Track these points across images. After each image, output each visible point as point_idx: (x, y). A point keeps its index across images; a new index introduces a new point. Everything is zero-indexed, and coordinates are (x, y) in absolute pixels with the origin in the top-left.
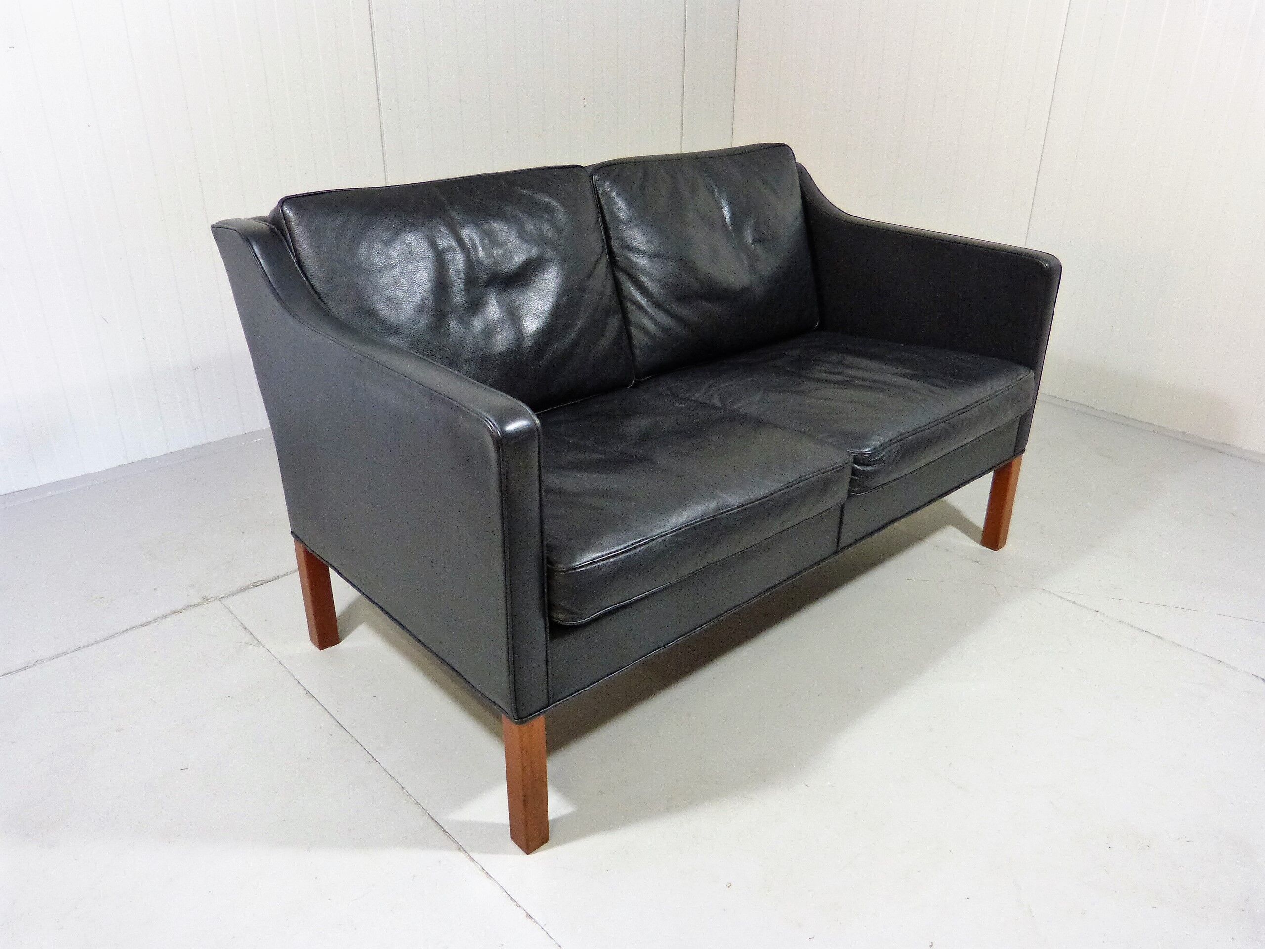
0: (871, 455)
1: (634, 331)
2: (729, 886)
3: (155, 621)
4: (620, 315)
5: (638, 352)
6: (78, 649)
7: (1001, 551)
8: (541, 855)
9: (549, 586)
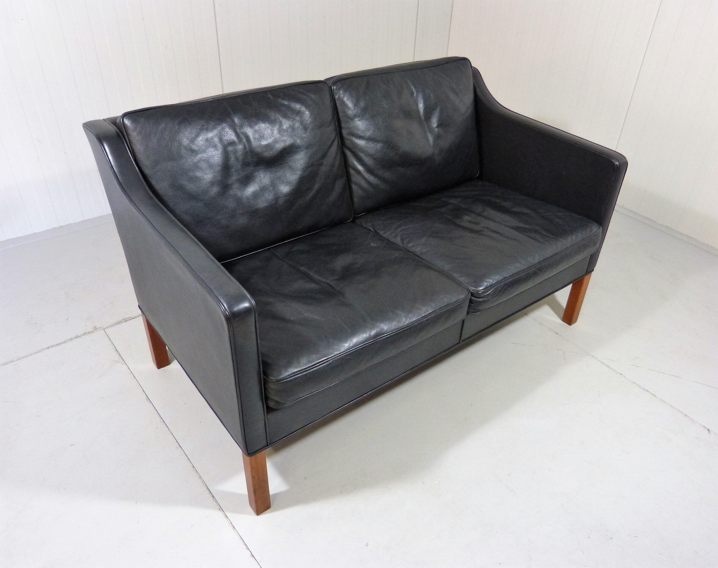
0: (483, 293)
1: (354, 187)
2: (367, 545)
3: (65, 342)
4: (345, 178)
5: (356, 200)
6: (19, 359)
7: (573, 326)
8: (266, 516)
9: (265, 389)
